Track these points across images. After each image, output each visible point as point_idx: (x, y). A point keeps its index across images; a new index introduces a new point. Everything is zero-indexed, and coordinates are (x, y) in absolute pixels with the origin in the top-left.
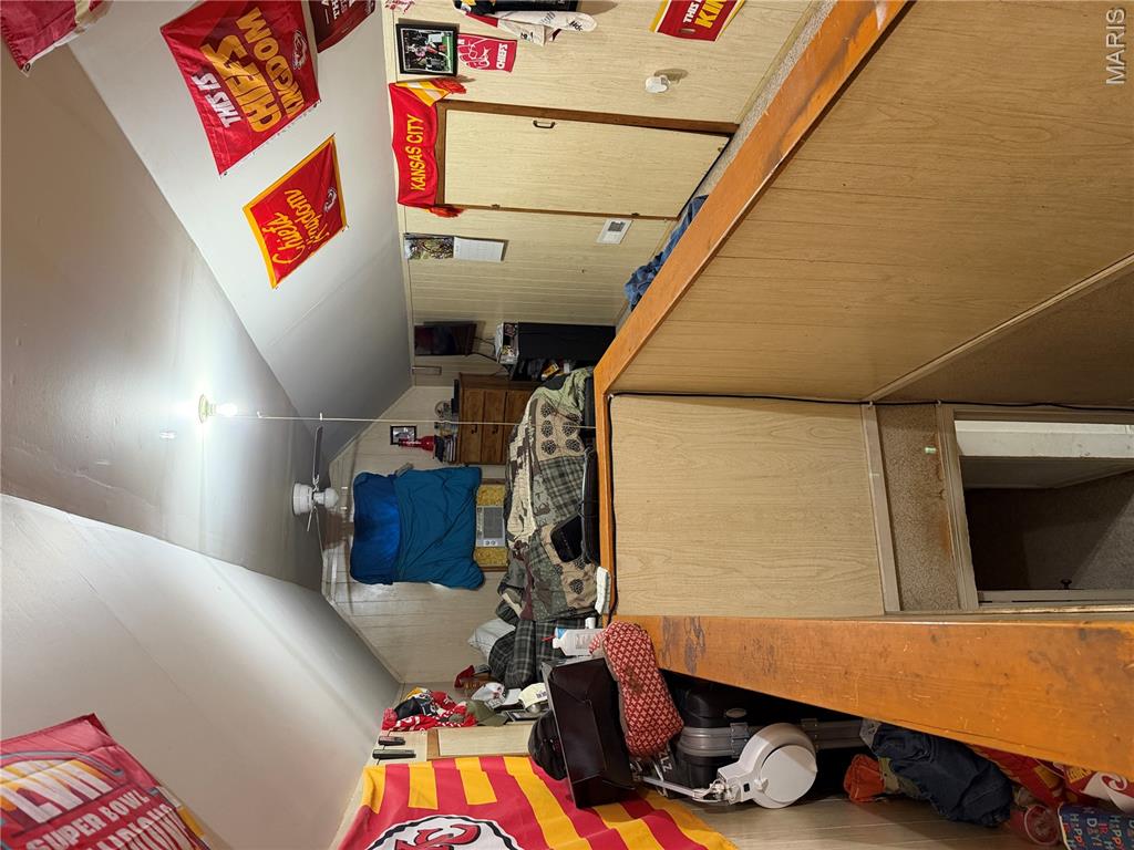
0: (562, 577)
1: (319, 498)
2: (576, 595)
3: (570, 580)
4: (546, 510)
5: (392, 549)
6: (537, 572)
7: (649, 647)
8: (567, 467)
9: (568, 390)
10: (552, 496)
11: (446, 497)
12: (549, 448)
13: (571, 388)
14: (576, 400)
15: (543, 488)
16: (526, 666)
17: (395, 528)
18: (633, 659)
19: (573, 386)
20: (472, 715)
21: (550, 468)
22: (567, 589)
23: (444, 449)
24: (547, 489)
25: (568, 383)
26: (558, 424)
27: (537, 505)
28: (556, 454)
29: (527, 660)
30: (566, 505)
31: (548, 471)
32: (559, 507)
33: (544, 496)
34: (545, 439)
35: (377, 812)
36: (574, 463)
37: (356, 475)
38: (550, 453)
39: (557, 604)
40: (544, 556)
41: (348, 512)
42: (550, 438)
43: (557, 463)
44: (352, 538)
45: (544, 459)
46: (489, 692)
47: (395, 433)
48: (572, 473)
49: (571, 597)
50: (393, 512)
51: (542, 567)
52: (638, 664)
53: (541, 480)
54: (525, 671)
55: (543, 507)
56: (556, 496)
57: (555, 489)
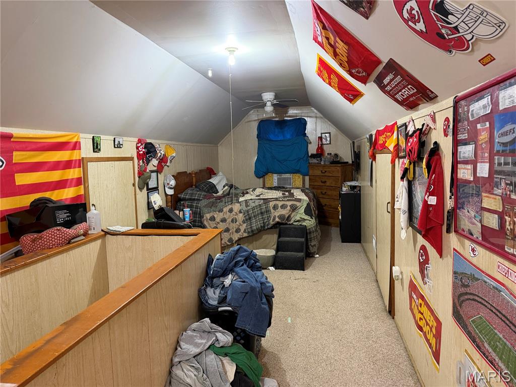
0: (217, 212)
1: (269, 104)
2: (209, 218)
3: (216, 216)
4: (247, 206)
5: (272, 137)
6: (222, 201)
7: (51, 247)
8: (266, 216)
9: (303, 217)
10: (253, 208)
11: (296, 159)
12: (275, 207)
13: (304, 219)
14: (298, 221)
15: (257, 204)
16: (184, 196)
17: (281, 138)
18: (45, 240)
19: (304, 220)
20: (143, 174)
21: (266, 208)
22: (211, 214)
23: (314, 158)
24: (256, 206)
25: (306, 217)
26: (285, 212)
27: (250, 202)
28: (272, 211)
29: (187, 197)
30: (248, 214)
31: (264, 207)
32: (248, 211)
33: (253, 205)
34: (279, 206)
35: (12, 140)
36: (268, 219)
37: (306, 118)
38: (273, 208)
39: (205, 210)
40: (227, 205)
41: (290, 116)
42: (279, 208)
43: (268, 211)
44: (277, 119)
45: (270, 205)
46: (170, 181)
47: (327, 135)
48: (262, 218)
49: (208, 216)
50: (288, 136)
51: (222, 204)
52: (43, 242)
53: (260, 203)
54: (182, 196)
55: (249, 204)
56: (253, 210)
57: (256, 210)
